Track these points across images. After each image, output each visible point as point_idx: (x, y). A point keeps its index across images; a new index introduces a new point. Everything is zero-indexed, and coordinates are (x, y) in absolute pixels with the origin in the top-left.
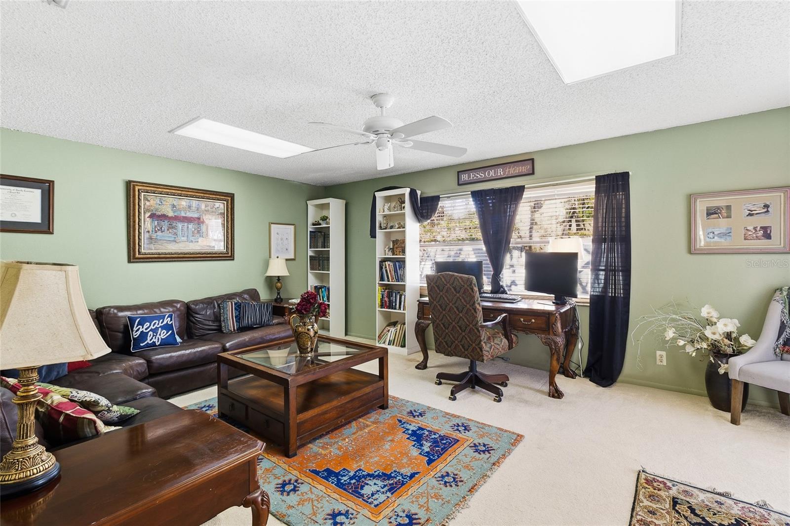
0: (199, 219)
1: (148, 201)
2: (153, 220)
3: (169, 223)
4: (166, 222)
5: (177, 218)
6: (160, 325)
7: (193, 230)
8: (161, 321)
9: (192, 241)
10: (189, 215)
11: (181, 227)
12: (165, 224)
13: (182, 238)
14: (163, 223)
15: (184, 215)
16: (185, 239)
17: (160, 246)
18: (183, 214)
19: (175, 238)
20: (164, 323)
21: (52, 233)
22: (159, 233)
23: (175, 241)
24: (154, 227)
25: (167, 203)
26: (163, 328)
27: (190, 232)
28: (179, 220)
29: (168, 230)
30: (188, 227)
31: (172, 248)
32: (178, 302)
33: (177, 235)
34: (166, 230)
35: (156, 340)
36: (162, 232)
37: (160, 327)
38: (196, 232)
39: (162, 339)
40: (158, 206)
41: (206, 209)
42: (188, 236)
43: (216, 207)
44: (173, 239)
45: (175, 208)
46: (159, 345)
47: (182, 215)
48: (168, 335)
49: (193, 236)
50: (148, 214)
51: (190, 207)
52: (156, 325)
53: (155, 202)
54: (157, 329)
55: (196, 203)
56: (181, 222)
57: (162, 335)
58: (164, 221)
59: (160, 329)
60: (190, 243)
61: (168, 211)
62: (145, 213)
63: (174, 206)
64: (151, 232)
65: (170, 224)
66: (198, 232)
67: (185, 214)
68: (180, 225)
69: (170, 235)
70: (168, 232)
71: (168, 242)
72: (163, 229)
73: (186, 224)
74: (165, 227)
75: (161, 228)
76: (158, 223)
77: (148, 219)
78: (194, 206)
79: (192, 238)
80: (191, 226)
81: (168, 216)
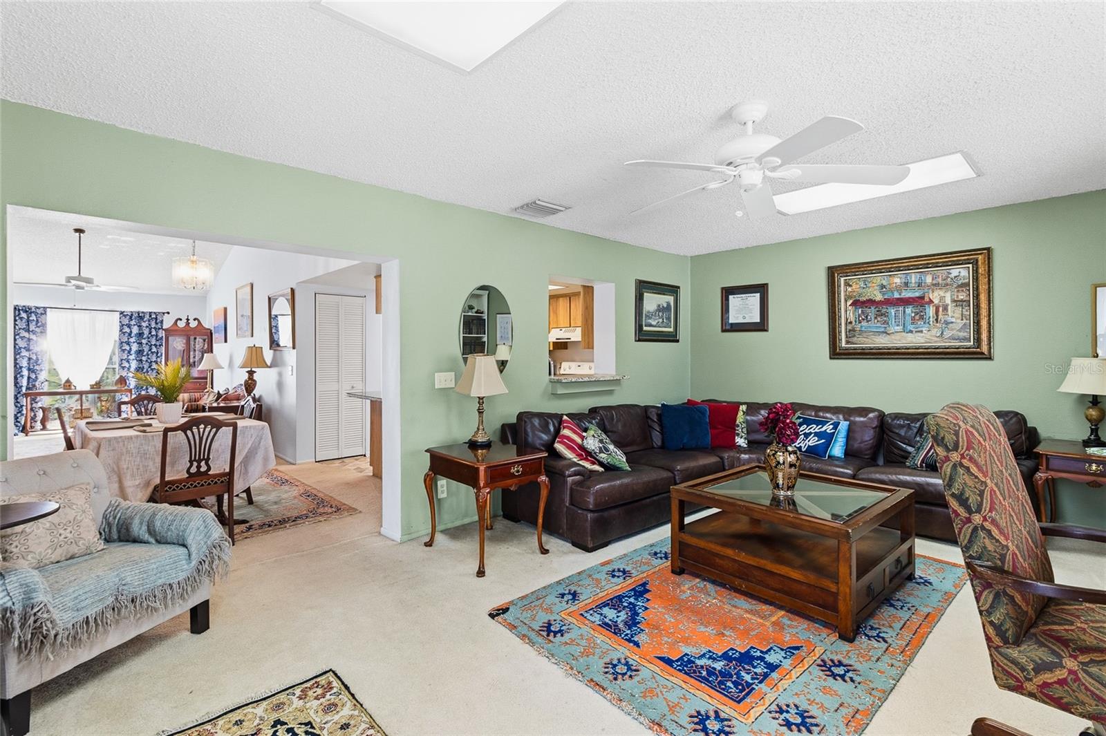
0: (922, 298)
1: (850, 286)
2: (856, 308)
3: (877, 309)
4: (873, 308)
5: (889, 302)
6: (816, 430)
7: (913, 315)
8: (820, 426)
9: (911, 332)
10: (906, 294)
11: (893, 314)
12: (872, 311)
13: (896, 328)
14: (869, 311)
15: (898, 296)
16: (900, 328)
17: (864, 339)
18: (896, 295)
19: (885, 328)
20: (820, 430)
21: (767, 331)
22: (864, 324)
23: (886, 333)
24: (857, 317)
25: (874, 285)
26: (816, 434)
27: (908, 319)
28: (891, 303)
29: (876, 318)
30: (904, 312)
31: (882, 342)
32: (872, 410)
33: (888, 323)
34: (873, 318)
35: (803, 446)
36: (868, 322)
37: (815, 433)
38: (917, 317)
39: (809, 446)
40: (861, 291)
41: (934, 282)
42: (904, 324)
43: (952, 276)
44: (883, 330)
45: (884, 289)
46: (804, 452)
47: (895, 297)
48: (817, 443)
49: (913, 323)
50: (850, 302)
51: (906, 284)
52: (811, 430)
53: (858, 286)
54: (811, 433)
55: (916, 277)
56: (894, 305)
57: (811, 442)
58: (870, 308)
59: (813, 435)
60: (909, 334)
61: (875, 295)
62: (846, 301)
63: (883, 286)
64: (854, 323)
65: (878, 311)
66: (922, 318)
67: (900, 294)
68: (892, 311)
69: (879, 325)
70: (876, 321)
71: (877, 334)
72: (869, 317)
73: (901, 309)
74: (871, 316)
75: (867, 317)
76: (862, 311)
77: (850, 308)
78: (913, 281)
79: (911, 327)
80: (909, 310)
81: (875, 300)
